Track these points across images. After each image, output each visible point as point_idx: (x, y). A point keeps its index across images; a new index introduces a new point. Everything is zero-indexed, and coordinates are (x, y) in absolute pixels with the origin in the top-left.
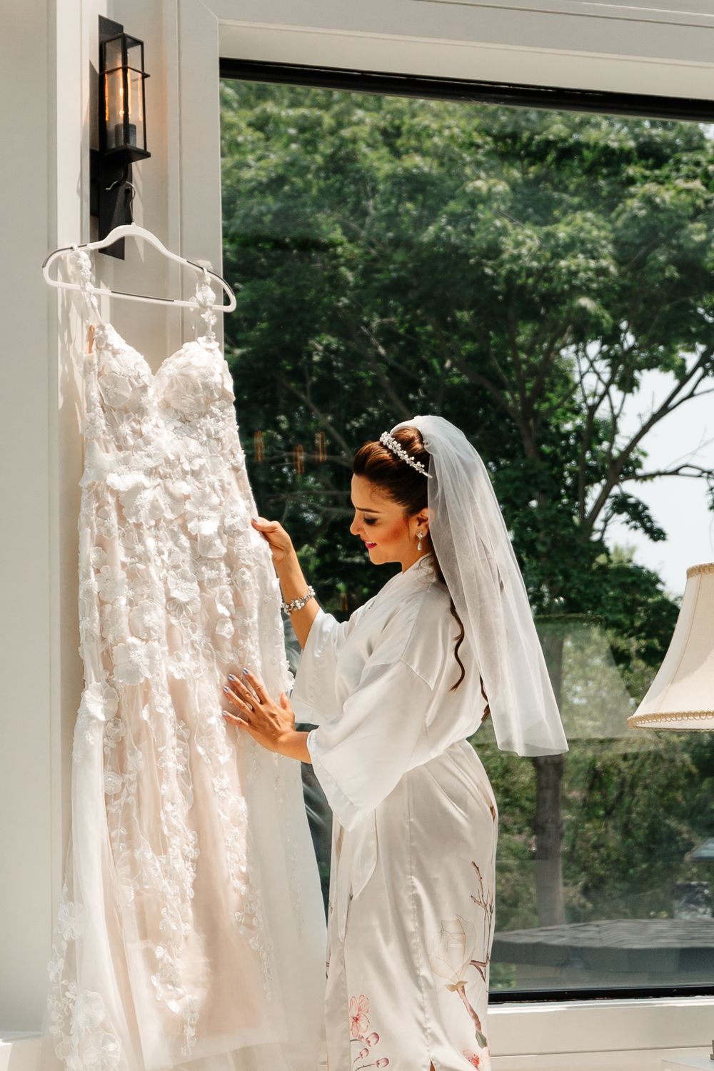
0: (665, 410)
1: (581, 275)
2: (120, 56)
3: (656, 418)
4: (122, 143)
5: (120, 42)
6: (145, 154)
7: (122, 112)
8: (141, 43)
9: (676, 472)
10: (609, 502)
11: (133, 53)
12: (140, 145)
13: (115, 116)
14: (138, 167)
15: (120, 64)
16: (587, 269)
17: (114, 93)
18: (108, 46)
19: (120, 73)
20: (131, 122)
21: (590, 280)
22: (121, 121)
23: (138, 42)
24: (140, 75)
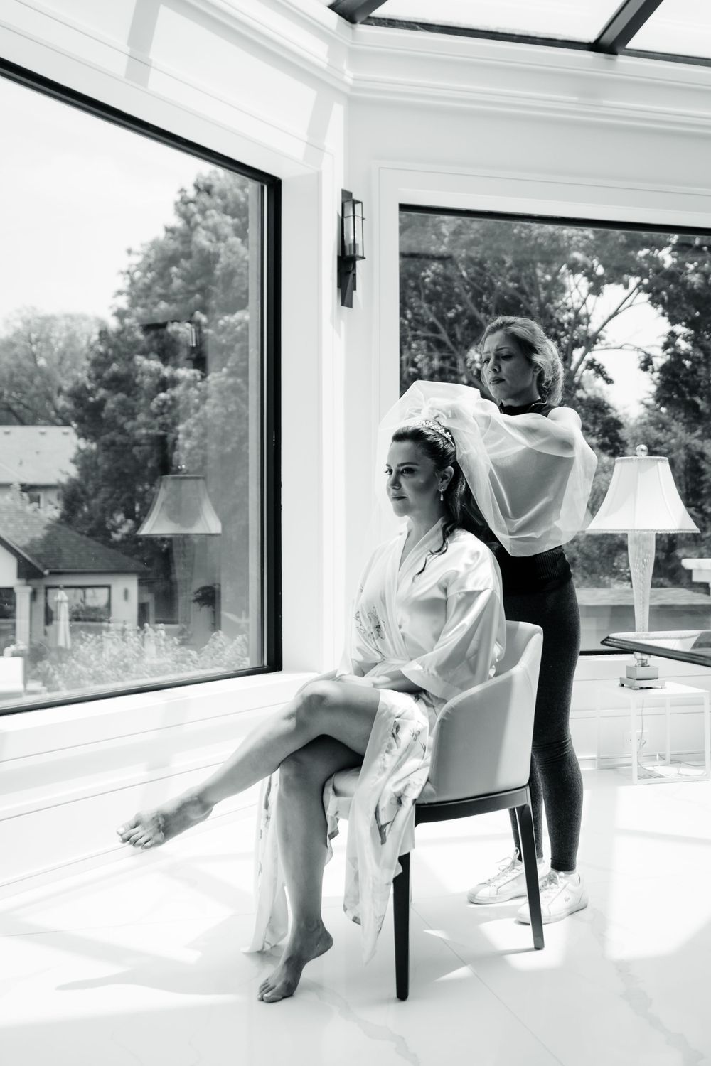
0: (616, 313)
1: (575, 238)
2: (352, 209)
3: (611, 318)
4: (352, 253)
5: (351, 202)
6: (363, 258)
7: (352, 237)
8: (362, 203)
9: (621, 348)
10: (584, 364)
11: (358, 207)
12: (360, 254)
13: (349, 238)
14: (359, 263)
15: (351, 214)
16: (577, 235)
17: (348, 227)
18: (346, 204)
19: (352, 218)
20: (357, 242)
21: (579, 241)
22: (352, 242)
23: (358, 202)
24: (361, 219)
